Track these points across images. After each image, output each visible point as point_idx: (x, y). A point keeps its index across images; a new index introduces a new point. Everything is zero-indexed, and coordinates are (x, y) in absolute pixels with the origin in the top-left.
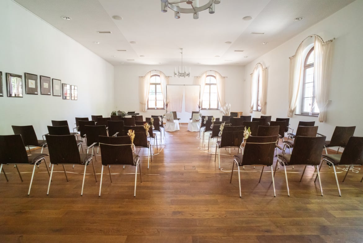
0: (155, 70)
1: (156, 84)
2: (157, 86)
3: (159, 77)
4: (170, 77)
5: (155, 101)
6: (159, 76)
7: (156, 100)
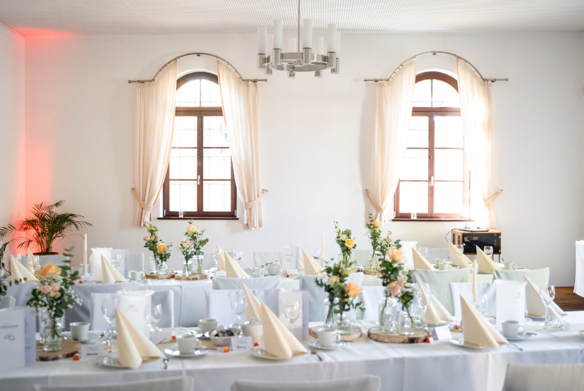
0: (198, 55)
1: (200, 113)
2: (206, 119)
3: (213, 84)
4: (258, 82)
5: (194, 186)
6: (214, 78)
7: (202, 180)
